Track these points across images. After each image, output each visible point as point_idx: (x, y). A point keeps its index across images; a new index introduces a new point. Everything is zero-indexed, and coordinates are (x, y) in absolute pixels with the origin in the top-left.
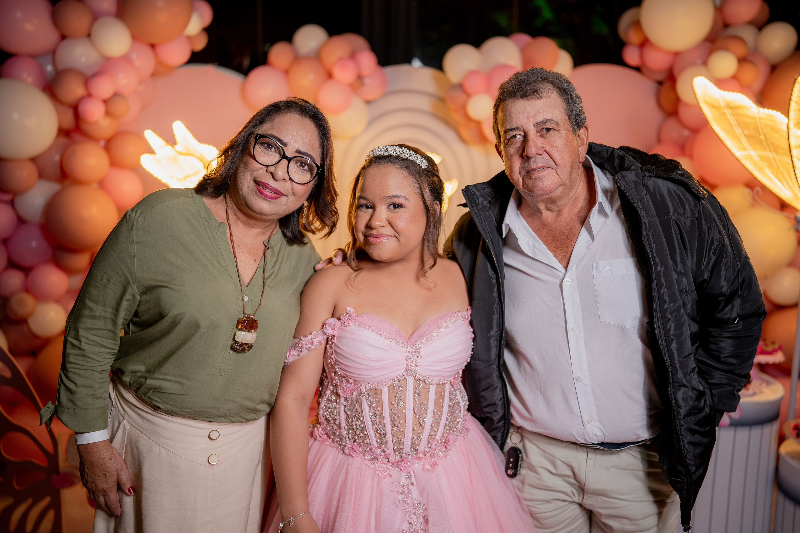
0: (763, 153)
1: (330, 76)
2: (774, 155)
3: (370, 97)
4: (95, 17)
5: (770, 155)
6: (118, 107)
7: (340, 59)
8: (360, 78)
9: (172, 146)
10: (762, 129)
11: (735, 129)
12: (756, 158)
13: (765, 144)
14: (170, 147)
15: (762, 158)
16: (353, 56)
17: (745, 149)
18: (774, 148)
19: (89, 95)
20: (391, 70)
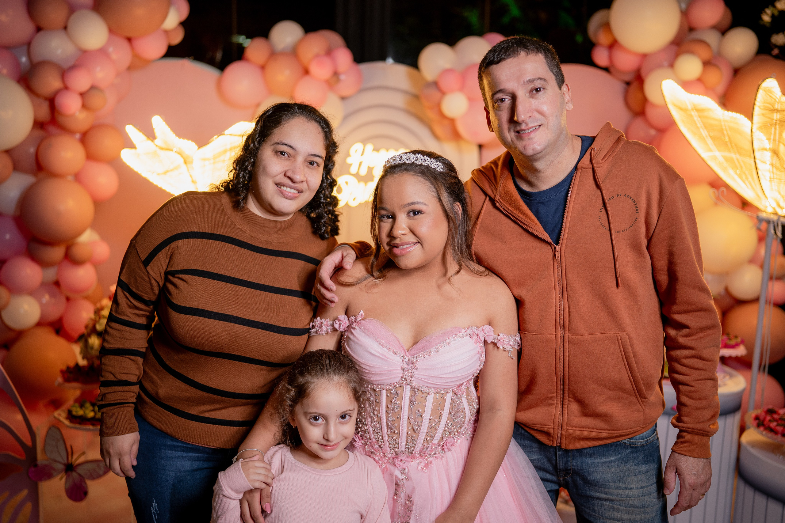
0: (727, 154)
1: (306, 72)
2: (738, 156)
3: (345, 93)
4: (72, 10)
5: (734, 156)
6: (95, 100)
7: (317, 56)
8: (336, 74)
9: (152, 141)
10: (727, 131)
11: (701, 130)
12: (721, 159)
13: (729, 145)
14: (150, 142)
15: (727, 159)
16: (329, 52)
17: (710, 150)
18: (739, 150)
19: (66, 88)
20: (366, 67)
